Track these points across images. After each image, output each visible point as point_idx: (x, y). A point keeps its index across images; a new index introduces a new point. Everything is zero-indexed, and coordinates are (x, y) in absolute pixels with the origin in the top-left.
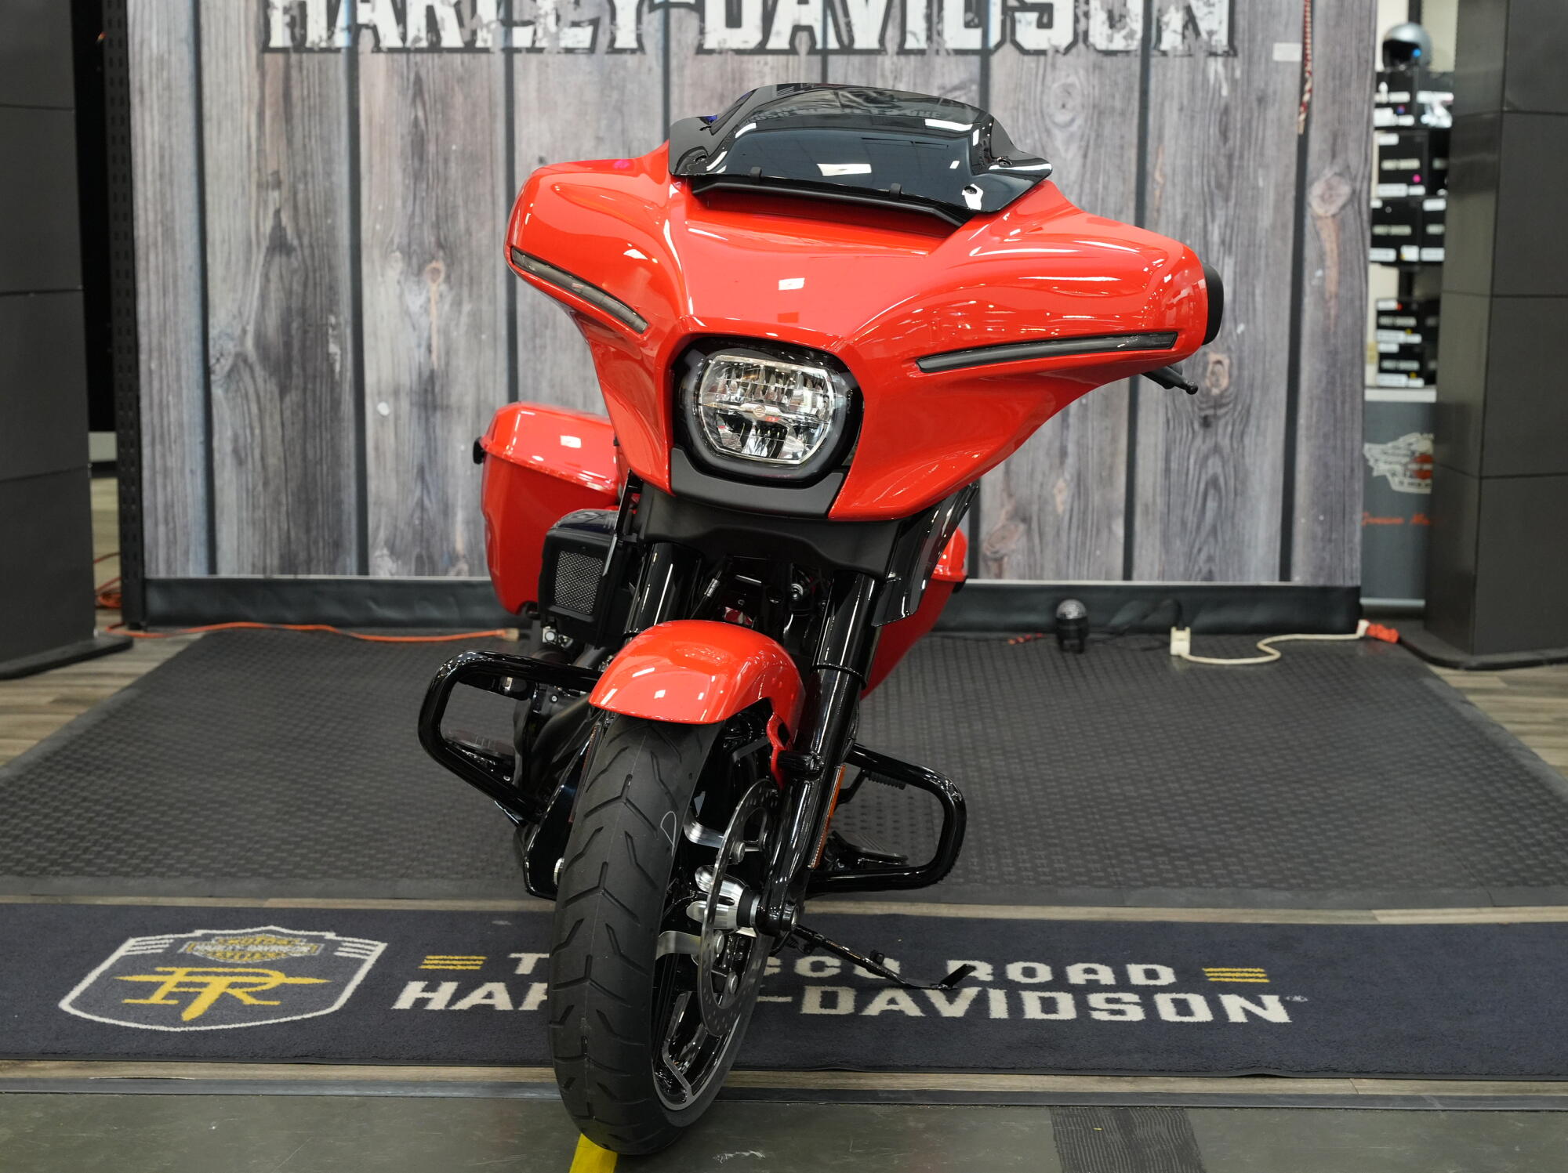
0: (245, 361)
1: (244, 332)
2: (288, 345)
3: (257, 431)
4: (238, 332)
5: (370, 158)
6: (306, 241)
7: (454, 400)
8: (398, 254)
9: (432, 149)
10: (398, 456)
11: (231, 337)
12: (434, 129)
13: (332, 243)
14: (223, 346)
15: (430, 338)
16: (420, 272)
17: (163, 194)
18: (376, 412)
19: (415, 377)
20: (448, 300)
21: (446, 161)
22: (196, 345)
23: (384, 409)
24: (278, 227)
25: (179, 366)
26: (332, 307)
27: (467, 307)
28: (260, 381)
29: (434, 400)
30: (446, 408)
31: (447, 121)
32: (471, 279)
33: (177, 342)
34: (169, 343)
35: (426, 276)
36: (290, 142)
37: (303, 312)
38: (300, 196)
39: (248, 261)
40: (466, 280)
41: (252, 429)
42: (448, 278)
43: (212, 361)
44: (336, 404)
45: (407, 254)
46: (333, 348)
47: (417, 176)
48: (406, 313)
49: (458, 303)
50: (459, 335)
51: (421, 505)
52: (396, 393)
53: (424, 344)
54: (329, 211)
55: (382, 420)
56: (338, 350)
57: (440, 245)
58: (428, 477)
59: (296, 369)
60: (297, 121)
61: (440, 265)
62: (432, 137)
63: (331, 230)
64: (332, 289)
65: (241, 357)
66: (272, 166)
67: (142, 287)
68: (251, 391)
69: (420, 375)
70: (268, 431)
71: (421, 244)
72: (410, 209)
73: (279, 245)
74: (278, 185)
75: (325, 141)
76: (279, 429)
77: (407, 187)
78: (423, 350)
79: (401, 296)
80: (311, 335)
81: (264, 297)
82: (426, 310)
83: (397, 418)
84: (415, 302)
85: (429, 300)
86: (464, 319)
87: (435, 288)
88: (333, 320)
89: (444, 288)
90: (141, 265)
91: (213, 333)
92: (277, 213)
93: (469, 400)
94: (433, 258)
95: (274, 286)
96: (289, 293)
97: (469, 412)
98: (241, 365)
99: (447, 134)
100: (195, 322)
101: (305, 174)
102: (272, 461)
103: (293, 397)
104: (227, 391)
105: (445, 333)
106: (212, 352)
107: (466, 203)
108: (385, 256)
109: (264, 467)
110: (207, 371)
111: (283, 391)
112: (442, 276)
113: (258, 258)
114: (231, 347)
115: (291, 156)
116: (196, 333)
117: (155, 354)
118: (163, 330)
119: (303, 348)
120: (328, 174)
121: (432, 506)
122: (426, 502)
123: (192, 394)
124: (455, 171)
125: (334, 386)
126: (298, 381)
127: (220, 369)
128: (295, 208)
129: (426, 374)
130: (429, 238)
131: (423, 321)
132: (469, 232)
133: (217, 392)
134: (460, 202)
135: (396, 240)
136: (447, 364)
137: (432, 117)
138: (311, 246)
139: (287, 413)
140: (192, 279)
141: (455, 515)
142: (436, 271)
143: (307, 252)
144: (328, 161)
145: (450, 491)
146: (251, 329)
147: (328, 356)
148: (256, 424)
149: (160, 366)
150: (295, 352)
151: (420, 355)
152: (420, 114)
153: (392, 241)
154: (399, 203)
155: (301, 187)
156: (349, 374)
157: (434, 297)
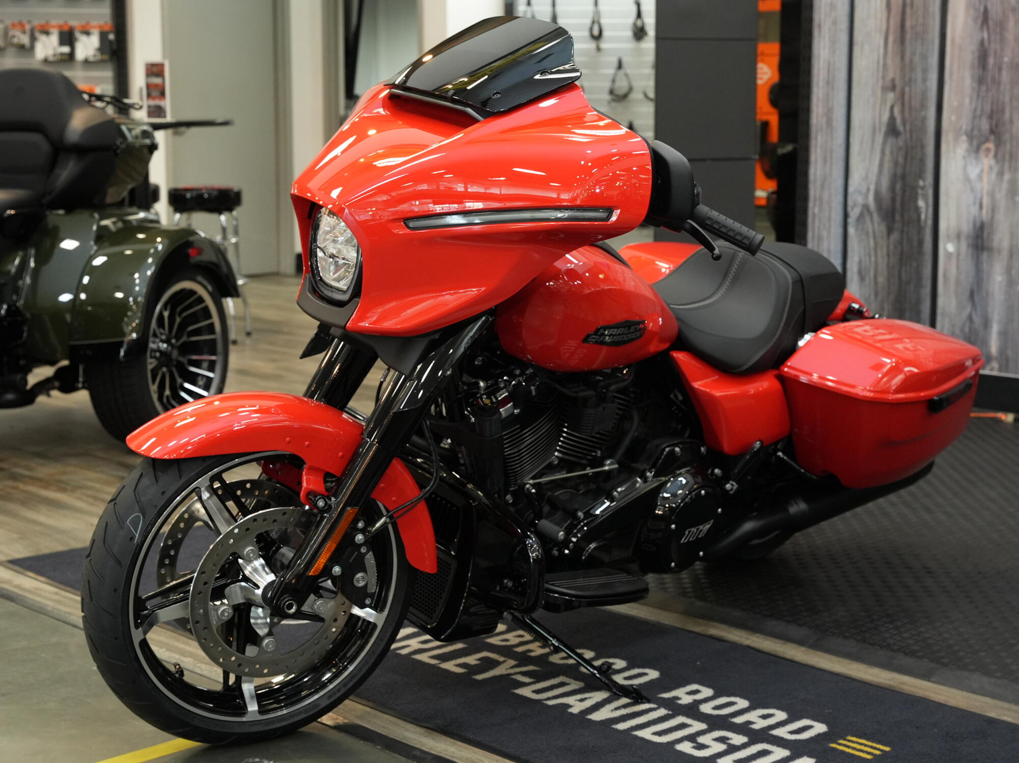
0: (868, 210)
1: (868, 189)
2: (893, 199)
3: (873, 259)
4: (864, 190)
5: (951, 69)
6: (908, 127)
7: (995, 244)
8: (964, 138)
9: (991, 61)
10: (958, 283)
11: (860, 192)
12: (994, 47)
13: (923, 129)
14: (856, 199)
15: (981, 199)
16: (977, 150)
17: (828, 95)
18: (946, 250)
19: (971, 226)
20: (995, 170)
21: (1000, 69)
22: (840, 198)
23: (951, 248)
24: (892, 119)
25: (830, 211)
26: (921, 175)
27: (1007, 177)
28: (876, 225)
29: (982, 243)
30: (990, 249)
31: (1002, 40)
32: (1011, 156)
33: (830, 195)
34: (826, 196)
35: (982, 154)
36: (903, 58)
37: (903, 177)
38: (907, 97)
39: (873, 141)
40: (1007, 157)
41: (870, 257)
42: (996, 155)
43: (849, 209)
44: (921, 243)
45: (971, 137)
46: (921, 203)
47: (981, 81)
48: (967, 179)
49: (1001, 174)
50: (1001, 196)
51: (970, 318)
52: (959, 236)
53: (978, 202)
54: (923, 106)
55: (949, 255)
56: (923, 204)
57: (992, 131)
58: (976, 298)
59: (898, 217)
60: (907, 43)
61: (991, 145)
62: (992, 53)
63: (924, 120)
64: (922, 161)
65: (866, 207)
66: (891, 75)
67: (813, 158)
68: (870, 230)
69: (974, 225)
70: (880, 259)
71: (980, 130)
72: (974, 104)
73: (892, 130)
74: (893, 88)
75: (924, 57)
76: (886, 258)
77: (973, 89)
78: (977, 206)
79: (965, 168)
80: (907, 193)
81: (881, 165)
82: (980, 177)
83: (958, 255)
84: (973, 172)
85: (982, 171)
86: (1005, 185)
87: (987, 161)
88: (921, 183)
89: (993, 162)
90: (813, 143)
91: (851, 189)
92: (892, 108)
93: (1006, 244)
94: (987, 140)
95: (887, 157)
96: (896, 163)
97: (1005, 254)
98: (866, 212)
99: (1002, 49)
100: (840, 182)
101: (910, 80)
102: (881, 280)
103: (895, 236)
104: (856, 230)
105: (992, 195)
106: (850, 203)
107: (1011, 100)
108: (956, 138)
109: (876, 283)
110: (846, 216)
111: (890, 231)
112: (992, 153)
113: (880, 138)
114: (860, 200)
115: (902, 69)
116: (841, 190)
117: (817, 203)
118: (822, 187)
119: (903, 203)
120: (925, 80)
121: (977, 320)
122: (974, 316)
123: (837, 230)
124: (1005, 76)
125: (920, 230)
126: (898, 225)
127: (854, 214)
128: (903, 105)
129: (978, 224)
130: (985, 125)
131: (978, 186)
132: (1011, 121)
133: (851, 230)
134: (1007, 99)
135: (964, 127)
136: (992, 218)
137: (992, 37)
138: (911, 131)
139: (891, 247)
140: (840, 153)
141: (991, 327)
142: (988, 150)
143: (908, 135)
144: (925, 71)
145: (990, 310)
146: (872, 187)
147: (917, 210)
148: (872, 253)
149: (820, 211)
150: (898, 205)
151: (974, 210)
152: (986, 35)
153: (961, 128)
154: (967, 101)
155: (907, 89)
156: (930, 222)
157: (986, 168)
